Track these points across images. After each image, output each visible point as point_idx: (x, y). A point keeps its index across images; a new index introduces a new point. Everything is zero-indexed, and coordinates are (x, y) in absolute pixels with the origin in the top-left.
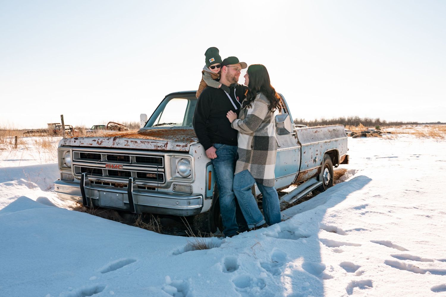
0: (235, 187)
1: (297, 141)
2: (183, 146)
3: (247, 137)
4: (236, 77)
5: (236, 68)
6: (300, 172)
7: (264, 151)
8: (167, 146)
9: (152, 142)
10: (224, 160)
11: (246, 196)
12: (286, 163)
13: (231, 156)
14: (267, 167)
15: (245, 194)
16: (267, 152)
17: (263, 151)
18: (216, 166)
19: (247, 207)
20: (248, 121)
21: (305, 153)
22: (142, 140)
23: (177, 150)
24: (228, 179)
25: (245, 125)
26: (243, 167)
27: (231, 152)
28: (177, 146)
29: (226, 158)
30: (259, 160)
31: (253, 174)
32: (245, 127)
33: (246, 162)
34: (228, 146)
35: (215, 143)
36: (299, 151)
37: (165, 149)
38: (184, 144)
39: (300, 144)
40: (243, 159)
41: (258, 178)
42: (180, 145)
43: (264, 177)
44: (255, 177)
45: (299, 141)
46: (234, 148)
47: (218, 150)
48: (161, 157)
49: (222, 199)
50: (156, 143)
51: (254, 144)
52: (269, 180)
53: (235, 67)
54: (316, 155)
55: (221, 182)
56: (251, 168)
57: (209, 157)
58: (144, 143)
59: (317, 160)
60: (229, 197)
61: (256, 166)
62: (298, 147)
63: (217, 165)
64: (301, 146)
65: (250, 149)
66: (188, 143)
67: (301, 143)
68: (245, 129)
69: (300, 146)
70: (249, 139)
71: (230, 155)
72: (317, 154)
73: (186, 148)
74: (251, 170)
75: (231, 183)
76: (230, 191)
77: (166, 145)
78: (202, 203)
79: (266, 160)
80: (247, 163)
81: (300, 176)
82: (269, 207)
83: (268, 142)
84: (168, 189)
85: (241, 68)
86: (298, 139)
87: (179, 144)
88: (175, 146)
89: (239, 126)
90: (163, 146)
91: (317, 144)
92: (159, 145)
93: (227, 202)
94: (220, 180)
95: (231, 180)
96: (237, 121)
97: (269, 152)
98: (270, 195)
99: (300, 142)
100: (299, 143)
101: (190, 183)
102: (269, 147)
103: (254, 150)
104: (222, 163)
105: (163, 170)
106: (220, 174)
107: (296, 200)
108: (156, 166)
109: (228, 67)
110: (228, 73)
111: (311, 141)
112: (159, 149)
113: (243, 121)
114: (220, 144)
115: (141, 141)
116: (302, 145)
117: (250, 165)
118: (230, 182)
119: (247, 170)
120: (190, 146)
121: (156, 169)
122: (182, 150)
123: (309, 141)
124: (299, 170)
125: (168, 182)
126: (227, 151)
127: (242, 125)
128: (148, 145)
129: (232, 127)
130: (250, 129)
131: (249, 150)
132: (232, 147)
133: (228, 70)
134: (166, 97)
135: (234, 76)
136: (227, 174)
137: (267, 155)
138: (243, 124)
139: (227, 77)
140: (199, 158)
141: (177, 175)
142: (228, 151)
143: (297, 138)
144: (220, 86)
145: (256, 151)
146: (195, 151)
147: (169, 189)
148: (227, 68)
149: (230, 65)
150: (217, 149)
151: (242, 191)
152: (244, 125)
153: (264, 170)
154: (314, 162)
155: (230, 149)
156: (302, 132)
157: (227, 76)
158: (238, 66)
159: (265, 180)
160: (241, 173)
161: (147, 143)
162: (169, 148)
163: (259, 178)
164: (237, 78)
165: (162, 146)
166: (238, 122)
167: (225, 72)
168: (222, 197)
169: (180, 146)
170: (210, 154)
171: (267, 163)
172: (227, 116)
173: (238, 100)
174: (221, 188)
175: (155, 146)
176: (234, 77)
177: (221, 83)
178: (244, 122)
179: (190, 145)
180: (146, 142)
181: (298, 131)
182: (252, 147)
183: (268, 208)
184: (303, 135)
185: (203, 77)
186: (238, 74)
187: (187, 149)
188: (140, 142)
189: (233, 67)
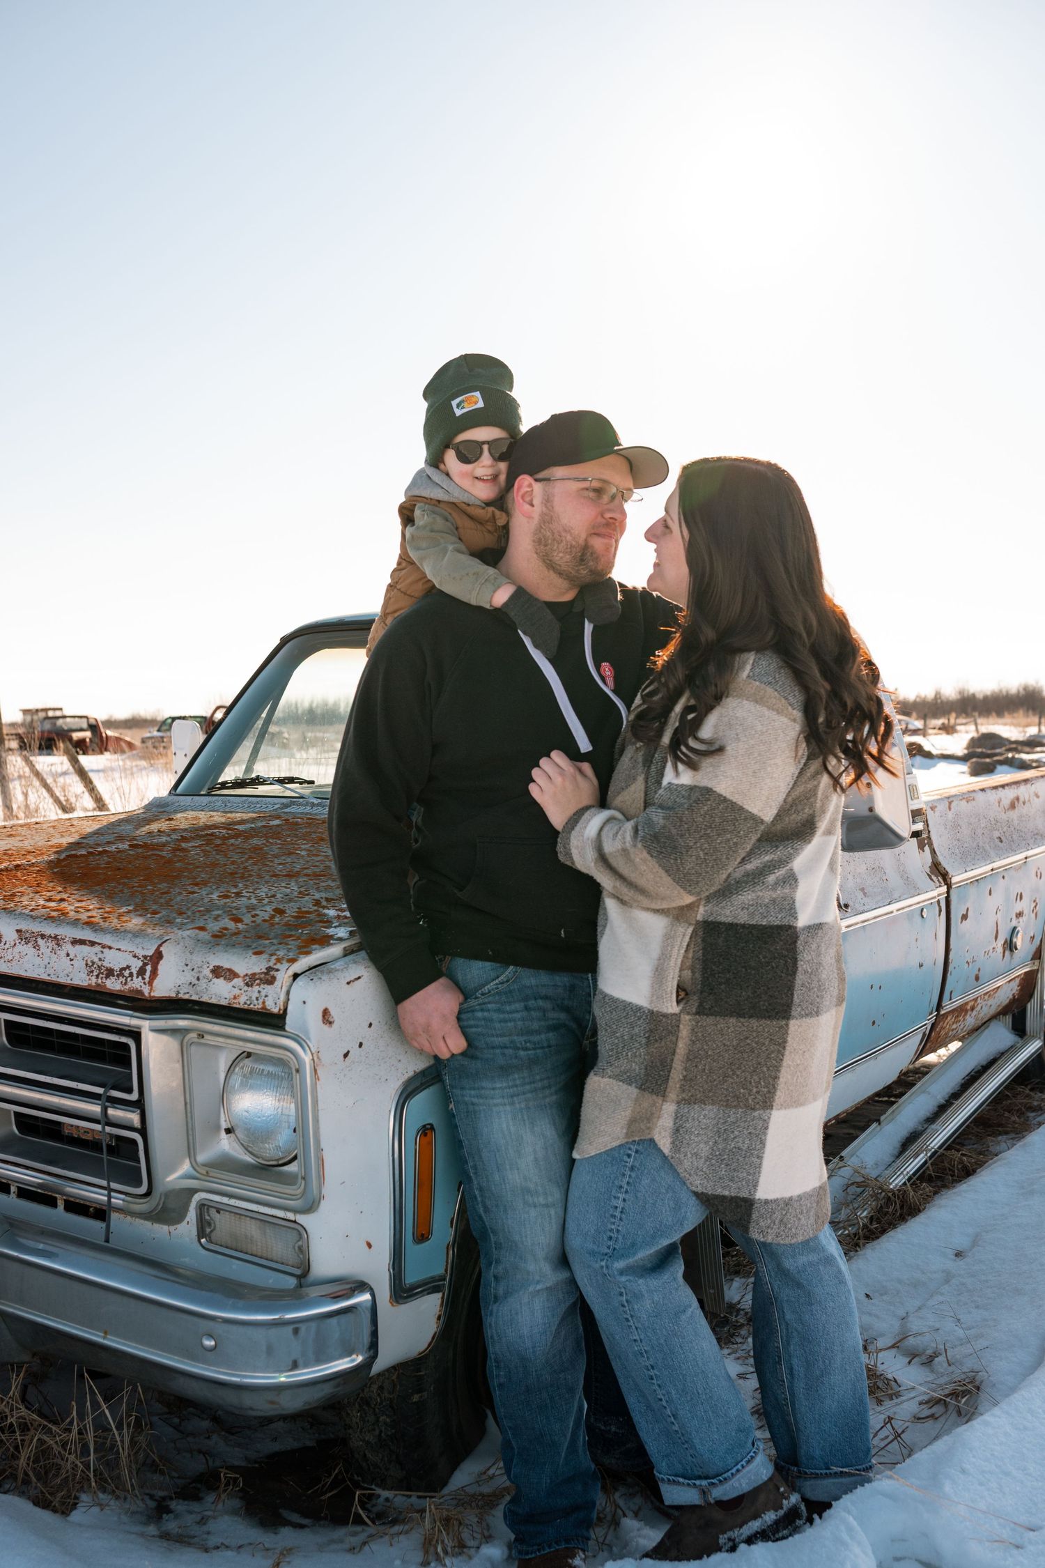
0: (575, 1242)
1: (929, 860)
2: (251, 980)
3: (656, 925)
4: (597, 543)
5: (596, 484)
6: (942, 1012)
7: (763, 1021)
8: (154, 973)
9: (75, 942)
10: (505, 1070)
11: (644, 1307)
12: (876, 987)
13: (553, 1042)
14: (779, 1119)
15: (639, 1296)
16: (784, 1031)
17: (754, 1023)
18: (457, 1103)
19: (652, 1373)
20: (664, 827)
21: (965, 917)
22: (24, 926)
23: (214, 1001)
24: (532, 1186)
25: (645, 854)
26: (624, 1122)
27: (551, 1015)
28: (217, 972)
29: (522, 1053)
30: (726, 1076)
31: (686, 1164)
32: (646, 868)
33: (642, 1088)
34: (533, 979)
35: (454, 955)
36: (940, 911)
37: (146, 991)
38: (255, 965)
39: (945, 877)
40: (623, 1064)
41: (719, 1191)
42: (237, 969)
43: (755, 1185)
44: (698, 1184)
45: (941, 859)
46: (572, 988)
47: (473, 1003)
48: (124, 1039)
49: (495, 1307)
50: (97, 948)
51: (698, 975)
52: (788, 1202)
53: (585, 480)
54: (1014, 917)
55: (488, 1203)
56: (677, 1130)
57: (415, 1044)
58: (37, 947)
59: (1019, 941)
60: (539, 1304)
61: (706, 1115)
62: (935, 893)
63: (469, 1095)
64: (949, 887)
65: (671, 1007)
66: (279, 961)
67: (951, 872)
68: (641, 882)
69: (944, 889)
70: (668, 938)
71: (551, 1035)
72: (1019, 915)
73: (267, 989)
74: (676, 1146)
75: (555, 1213)
76: (546, 1268)
77: (149, 968)
78: (366, 1339)
79: (776, 1078)
80: (648, 1099)
81: (943, 1028)
82: (795, 1361)
83: (795, 961)
84: (172, 1228)
85: (631, 486)
86: (933, 852)
87: (226, 960)
88: (207, 972)
89: (603, 858)
90: (134, 971)
91: (1020, 867)
92: (115, 960)
93: (525, 1331)
94: (481, 1189)
95: (556, 1195)
96: (594, 822)
97: (793, 1024)
98: (799, 1285)
99: (945, 863)
100: (939, 872)
101: (295, 1211)
102: (796, 999)
103: (698, 1013)
104: (498, 1085)
105: (134, 1118)
106: (485, 1154)
107: (926, 1162)
108: (100, 1090)
109: (548, 480)
110: (548, 518)
111: (992, 854)
112: (113, 985)
113: (629, 826)
114: (488, 964)
115: (18, 931)
116: (954, 880)
117: (669, 1109)
118: (547, 1206)
119: (652, 1141)
120: (296, 976)
121: (95, 1109)
122: (241, 1002)
123: (986, 857)
124: (938, 1009)
125: (168, 1194)
126: (527, 1008)
127: (625, 851)
128: (54, 958)
129: (561, 857)
130: (677, 881)
131: (665, 1016)
132: (562, 979)
133: (548, 501)
134: (285, 641)
135: (583, 536)
136: (531, 1158)
137: (783, 1044)
138: (632, 850)
139: (539, 542)
140: (355, 1051)
141: (226, 1145)
142: (539, 1009)
143: (931, 844)
144: (501, 597)
145: (711, 1020)
146: (326, 1013)
147: (178, 1226)
148: (537, 487)
149: (559, 472)
150: (466, 994)
151: (622, 1273)
152: (641, 856)
153: (763, 1143)
154: (1007, 953)
155: (546, 998)
156: (950, 815)
157: (541, 542)
158: (607, 475)
159: (767, 1202)
160: (613, 1156)
161: (51, 944)
162: (167, 983)
163: (726, 1193)
164: (607, 548)
165: (126, 973)
166: (601, 830)
167: (530, 517)
168: (496, 1299)
169: (230, 974)
170: (427, 1029)
171: (780, 1096)
172: (533, 788)
173: (610, 681)
174: (493, 1239)
175: (90, 966)
176: (586, 547)
177: (509, 578)
178: (636, 830)
179: (290, 972)
180: (43, 936)
181: (933, 808)
182: (683, 992)
183: (791, 1369)
184: (956, 826)
185: (408, 535)
186: (612, 526)
187: (271, 999)
188: (16, 936)
189: (577, 479)
